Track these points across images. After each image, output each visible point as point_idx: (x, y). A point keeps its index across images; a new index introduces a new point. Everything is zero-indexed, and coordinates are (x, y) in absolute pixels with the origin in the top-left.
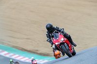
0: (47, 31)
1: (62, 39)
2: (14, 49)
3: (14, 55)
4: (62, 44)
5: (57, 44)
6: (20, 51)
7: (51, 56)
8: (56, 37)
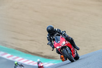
0: (48, 33)
1: (64, 43)
2: (18, 51)
3: (18, 57)
4: (64, 47)
5: (58, 47)
6: (24, 54)
7: (56, 59)
8: (58, 40)
